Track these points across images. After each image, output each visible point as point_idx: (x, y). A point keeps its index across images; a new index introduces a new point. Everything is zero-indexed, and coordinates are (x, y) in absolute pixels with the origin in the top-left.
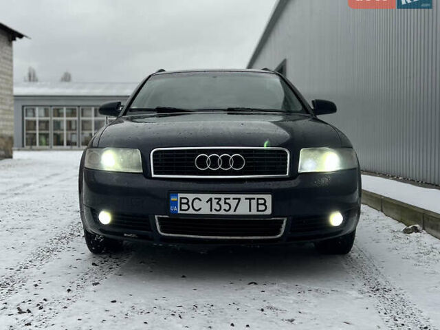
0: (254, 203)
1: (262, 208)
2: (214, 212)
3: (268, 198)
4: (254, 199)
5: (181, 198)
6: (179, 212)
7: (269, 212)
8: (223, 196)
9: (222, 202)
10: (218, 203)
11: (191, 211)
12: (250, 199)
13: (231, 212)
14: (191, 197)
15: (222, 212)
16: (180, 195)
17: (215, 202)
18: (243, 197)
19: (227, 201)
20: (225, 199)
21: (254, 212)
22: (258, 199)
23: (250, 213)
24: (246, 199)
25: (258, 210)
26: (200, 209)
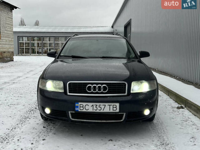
0: (111, 107)
1: (115, 109)
2: (94, 111)
3: (118, 105)
4: (111, 105)
5: (80, 105)
6: (79, 110)
7: (118, 110)
8: (98, 104)
9: (98, 107)
10: (96, 107)
11: (84, 110)
12: (110, 105)
13: (102, 111)
14: (84, 104)
15: (98, 111)
16: (80, 103)
17: (94, 106)
18: (107, 104)
19: (100, 106)
20: (99, 105)
21: (111, 111)
22: (113, 105)
23: (110, 111)
24: (108, 105)
25: (113, 110)
26: (88, 109)
